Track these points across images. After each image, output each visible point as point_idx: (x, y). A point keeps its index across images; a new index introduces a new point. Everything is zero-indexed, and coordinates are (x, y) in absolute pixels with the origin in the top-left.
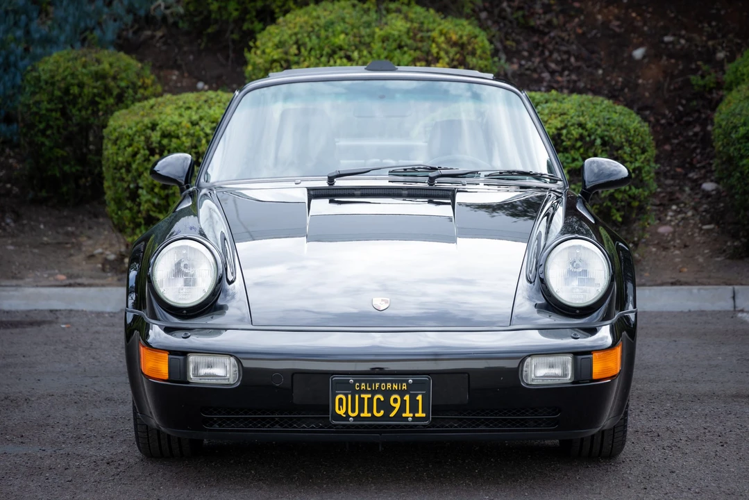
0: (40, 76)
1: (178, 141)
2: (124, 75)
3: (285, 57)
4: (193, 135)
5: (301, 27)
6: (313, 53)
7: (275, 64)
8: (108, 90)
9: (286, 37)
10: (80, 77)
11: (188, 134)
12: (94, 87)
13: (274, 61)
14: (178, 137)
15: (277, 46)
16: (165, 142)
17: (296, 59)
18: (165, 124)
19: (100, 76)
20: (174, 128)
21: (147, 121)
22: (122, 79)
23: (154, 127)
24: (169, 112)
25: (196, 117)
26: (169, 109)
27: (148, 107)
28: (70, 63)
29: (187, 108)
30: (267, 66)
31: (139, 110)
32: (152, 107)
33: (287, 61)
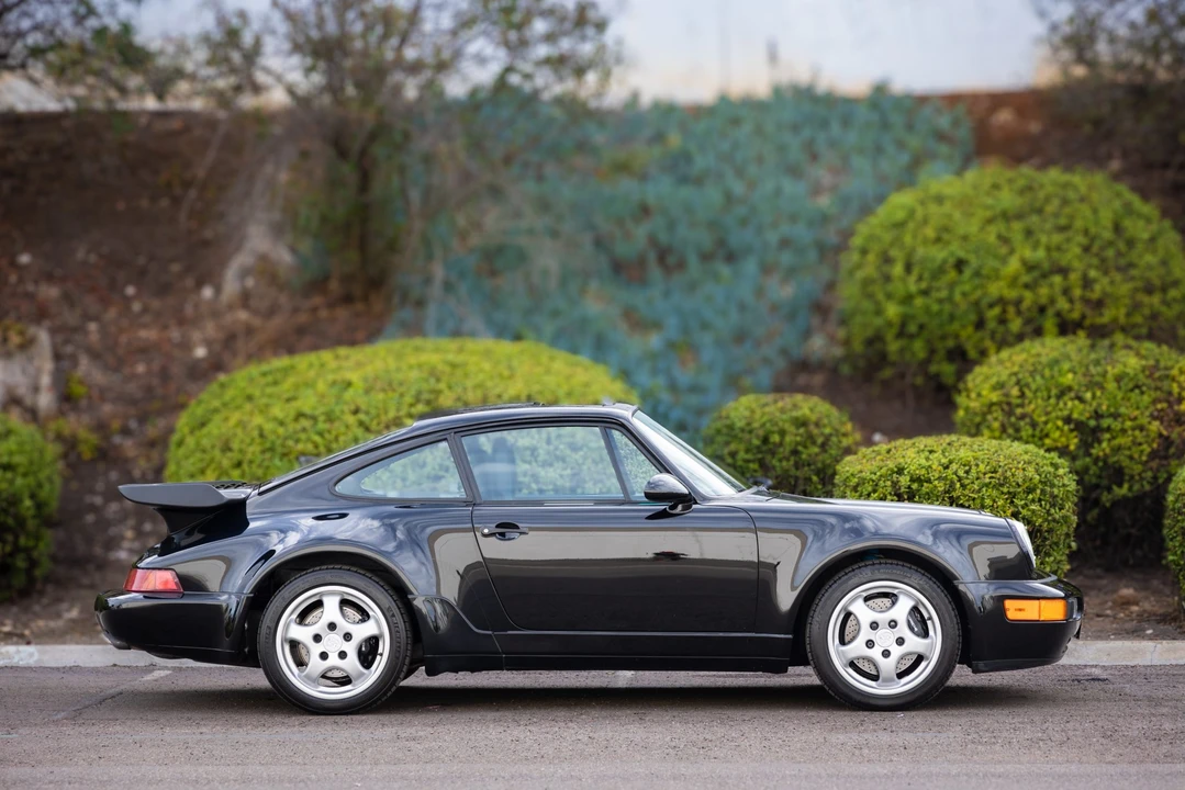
0: (733, 424)
2: (826, 422)
3: (1004, 399)
4: (945, 478)
5: (1021, 366)
6: (1039, 394)
7: (994, 408)
8: (811, 438)
9: (1004, 377)
10: (781, 424)
11: (939, 478)
12: (796, 435)
13: (992, 404)
14: (929, 481)
15: (994, 388)
16: (915, 486)
17: (1019, 401)
18: (913, 468)
19: (802, 423)
20: (923, 472)
21: (891, 464)
22: (825, 426)
23: (900, 471)
24: (913, 455)
25: (944, 461)
26: (911, 453)
27: (883, 452)
28: (767, 409)
29: (931, 452)
30: (985, 409)
31: (873, 455)
32: (889, 451)
33: (1009, 404)
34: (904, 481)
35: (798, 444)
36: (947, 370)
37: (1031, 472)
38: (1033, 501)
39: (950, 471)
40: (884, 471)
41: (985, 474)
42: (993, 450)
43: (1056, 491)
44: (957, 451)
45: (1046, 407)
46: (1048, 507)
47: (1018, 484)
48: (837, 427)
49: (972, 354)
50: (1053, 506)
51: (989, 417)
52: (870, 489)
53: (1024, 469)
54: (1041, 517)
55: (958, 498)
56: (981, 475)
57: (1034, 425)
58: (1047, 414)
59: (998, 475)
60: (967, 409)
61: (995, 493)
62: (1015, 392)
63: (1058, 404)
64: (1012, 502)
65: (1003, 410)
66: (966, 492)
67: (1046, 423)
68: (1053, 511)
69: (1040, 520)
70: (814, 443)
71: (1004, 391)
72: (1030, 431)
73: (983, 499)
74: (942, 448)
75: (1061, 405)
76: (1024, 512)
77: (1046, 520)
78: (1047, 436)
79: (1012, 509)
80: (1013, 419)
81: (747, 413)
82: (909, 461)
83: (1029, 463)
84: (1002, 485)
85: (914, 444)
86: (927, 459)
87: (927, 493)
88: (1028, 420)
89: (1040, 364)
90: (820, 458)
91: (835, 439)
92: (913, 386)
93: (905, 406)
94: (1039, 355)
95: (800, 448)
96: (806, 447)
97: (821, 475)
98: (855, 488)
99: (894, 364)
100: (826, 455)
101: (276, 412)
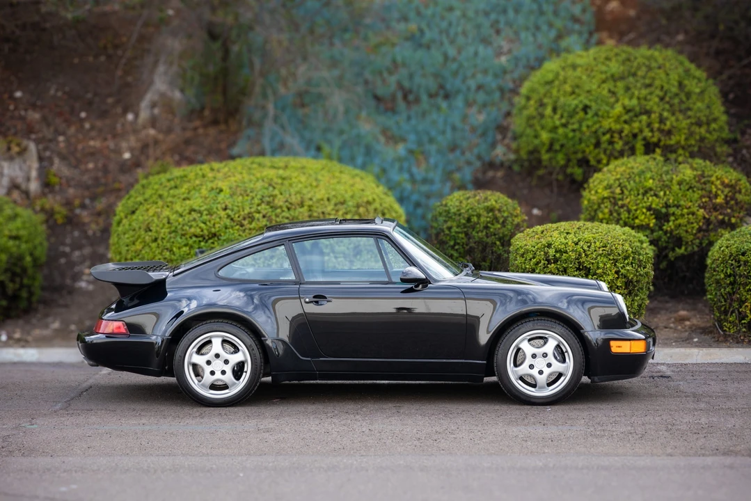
0: (450, 210)
1: (567, 255)
2: (505, 208)
3: (611, 195)
4: (576, 251)
5: (622, 175)
6: (632, 193)
7: (605, 201)
8: (496, 219)
9: (612, 182)
10: (478, 210)
11: (573, 251)
12: (487, 217)
13: (604, 198)
14: (566, 252)
15: (605, 188)
16: (558, 255)
17: (620, 196)
18: (557, 244)
19: (491, 210)
20: (563, 246)
21: (544, 241)
22: (504, 211)
23: (549, 246)
24: (557, 236)
25: (575, 240)
26: (555, 234)
27: (539, 233)
28: (469, 201)
29: (568, 233)
30: (600, 201)
31: (533, 234)
32: (542, 232)
33: (614, 198)
34: (551, 252)
35: (488, 222)
36: (578, 172)
37: (627, 247)
38: (628, 264)
39: (578, 246)
40: (540, 245)
41: (599, 248)
42: (604, 232)
43: (641, 257)
44: (583, 233)
45: (636, 200)
46: (636, 267)
47: (619, 254)
48: (512, 212)
49: (593, 162)
50: (640, 266)
51: (602, 206)
52: (531, 256)
53: (623, 245)
54: (632, 273)
55: (584, 262)
56: (597, 249)
57: (629, 211)
58: (637, 205)
59: (607, 249)
60: (589, 200)
61: (605, 260)
62: (618, 191)
63: (643, 199)
64: (615, 265)
65: (610, 202)
66: (588, 259)
67: (636, 210)
68: (639, 269)
69: (632, 276)
70: (498, 222)
71: (612, 190)
72: (627, 215)
73: (598, 263)
74: (574, 231)
75: (645, 199)
76: (622, 271)
77: (635, 275)
78: (637, 218)
79: (616, 269)
80: (616, 208)
81: (457, 204)
82: (554, 239)
83: (626, 241)
84: (609, 255)
85: (558, 227)
86: (565, 238)
87: (565, 260)
88: (625, 208)
89: (633, 173)
90: (501, 231)
91: (510, 219)
92: (557, 180)
93: (552, 191)
94: (632, 168)
95: (489, 225)
96: (493, 224)
97: (502, 241)
98: (522, 256)
99: (546, 167)
100: (504, 229)
101: (178, 207)
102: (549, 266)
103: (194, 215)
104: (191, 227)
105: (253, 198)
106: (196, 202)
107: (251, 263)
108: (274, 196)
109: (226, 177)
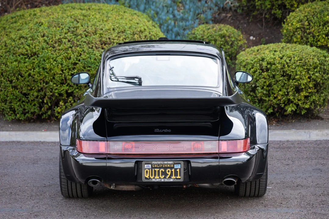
0: (196, 36)
1: (275, 66)
2: (232, 35)
3: (302, 26)
4: (281, 63)
5: (309, 13)
6: (316, 24)
7: (298, 30)
8: (227, 42)
9: (302, 17)
10: (215, 37)
11: (279, 63)
12: (221, 41)
13: (297, 28)
14: (274, 64)
15: (298, 22)
16: (269, 66)
17: (308, 27)
18: (268, 59)
19: (223, 36)
20: (272, 60)
21: (259, 57)
22: (232, 37)
23: (263, 60)
24: (268, 53)
25: (281, 55)
26: (267, 52)
27: (256, 51)
28: (209, 31)
29: (275, 51)
30: (294, 30)
31: (252, 52)
32: (258, 51)
33: (304, 28)
34: (264, 64)
35: (221, 45)
36: (279, 13)
37: (316, 60)
38: (317, 72)
39: (283, 60)
40: (256, 59)
41: (297, 61)
42: (300, 50)
43: (325, 67)
44: (286, 51)
45: (318, 29)
46: (322, 74)
47: (310, 65)
48: (237, 38)
49: (288, 6)
50: (324, 73)
51: (296, 33)
52: (250, 67)
53: (313, 59)
54: (320, 78)
55: (286, 71)
56: (296, 62)
57: (314, 37)
58: (319, 32)
59: (302, 62)
60: (287, 30)
61: (301, 69)
62: (306, 23)
63: (323, 28)
64: (308, 73)
65: (301, 30)
66: (290, 69)
67: (318, 36)
68: (324, 75)
69: (319, 80)
70: (228, 44)
71: (302, 23)
72: (312, 39)
73: (296, 71)
74: (279, 49)
75: (324, 28)
76: (313, 77)
77: (321, 79)
78: (319, 41)
79: (308, 75)
80: (306, 34)
81: (202, 33)
82: (266, 55)
83: (315, 56)
84: (304, 66)
85: (268, 47)
86: (274, 55)
87: (274, 69)
88: (311, 35)
89: (316, 12)
90: (230, 50)
91: (236, 42)
92: (265, 18)
93: (262, 25)
94: (315, 9)
95: (222, 46)
96: (225, 46)
97: (231, 57)
98: (244, 67)
99: (258, 10)
100: (233, 49)
101: (13, 36)
102: (263, 73)
103: (23, 40)
104: (19, 48)
105: (63, 29)
106: (25, 32)
107: (59, 73)
108: (77, 28)
109: (48, 15)
